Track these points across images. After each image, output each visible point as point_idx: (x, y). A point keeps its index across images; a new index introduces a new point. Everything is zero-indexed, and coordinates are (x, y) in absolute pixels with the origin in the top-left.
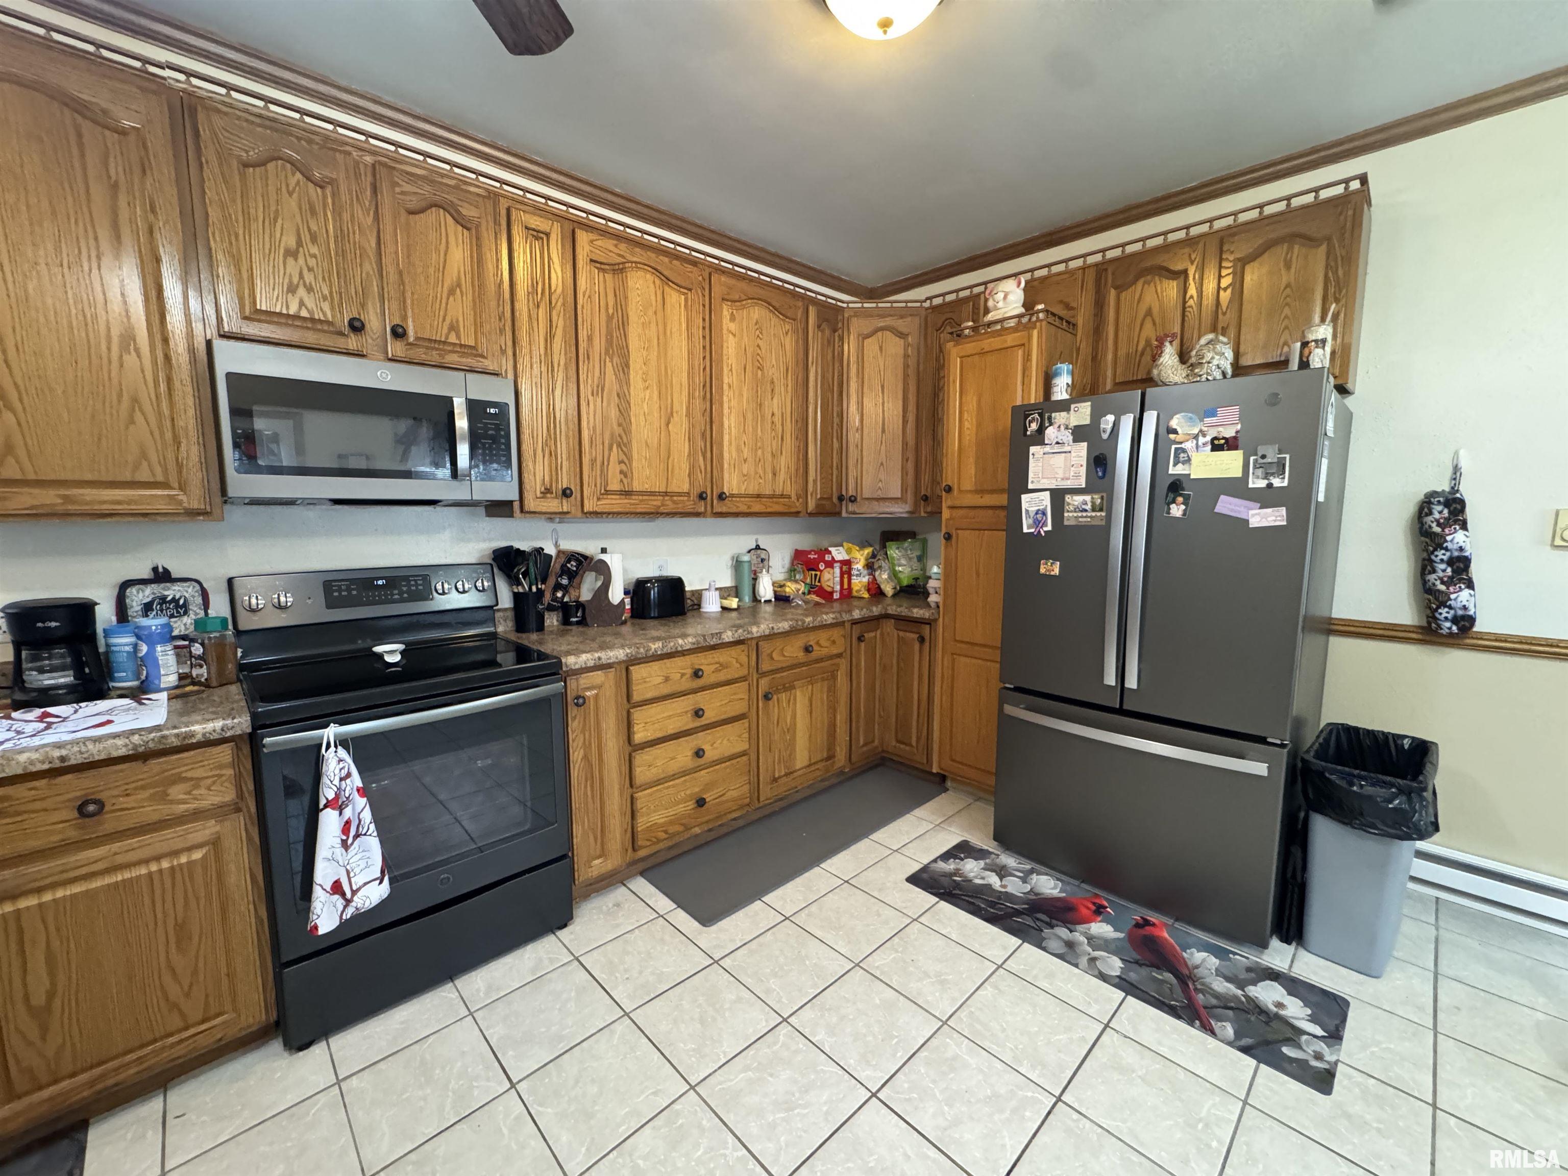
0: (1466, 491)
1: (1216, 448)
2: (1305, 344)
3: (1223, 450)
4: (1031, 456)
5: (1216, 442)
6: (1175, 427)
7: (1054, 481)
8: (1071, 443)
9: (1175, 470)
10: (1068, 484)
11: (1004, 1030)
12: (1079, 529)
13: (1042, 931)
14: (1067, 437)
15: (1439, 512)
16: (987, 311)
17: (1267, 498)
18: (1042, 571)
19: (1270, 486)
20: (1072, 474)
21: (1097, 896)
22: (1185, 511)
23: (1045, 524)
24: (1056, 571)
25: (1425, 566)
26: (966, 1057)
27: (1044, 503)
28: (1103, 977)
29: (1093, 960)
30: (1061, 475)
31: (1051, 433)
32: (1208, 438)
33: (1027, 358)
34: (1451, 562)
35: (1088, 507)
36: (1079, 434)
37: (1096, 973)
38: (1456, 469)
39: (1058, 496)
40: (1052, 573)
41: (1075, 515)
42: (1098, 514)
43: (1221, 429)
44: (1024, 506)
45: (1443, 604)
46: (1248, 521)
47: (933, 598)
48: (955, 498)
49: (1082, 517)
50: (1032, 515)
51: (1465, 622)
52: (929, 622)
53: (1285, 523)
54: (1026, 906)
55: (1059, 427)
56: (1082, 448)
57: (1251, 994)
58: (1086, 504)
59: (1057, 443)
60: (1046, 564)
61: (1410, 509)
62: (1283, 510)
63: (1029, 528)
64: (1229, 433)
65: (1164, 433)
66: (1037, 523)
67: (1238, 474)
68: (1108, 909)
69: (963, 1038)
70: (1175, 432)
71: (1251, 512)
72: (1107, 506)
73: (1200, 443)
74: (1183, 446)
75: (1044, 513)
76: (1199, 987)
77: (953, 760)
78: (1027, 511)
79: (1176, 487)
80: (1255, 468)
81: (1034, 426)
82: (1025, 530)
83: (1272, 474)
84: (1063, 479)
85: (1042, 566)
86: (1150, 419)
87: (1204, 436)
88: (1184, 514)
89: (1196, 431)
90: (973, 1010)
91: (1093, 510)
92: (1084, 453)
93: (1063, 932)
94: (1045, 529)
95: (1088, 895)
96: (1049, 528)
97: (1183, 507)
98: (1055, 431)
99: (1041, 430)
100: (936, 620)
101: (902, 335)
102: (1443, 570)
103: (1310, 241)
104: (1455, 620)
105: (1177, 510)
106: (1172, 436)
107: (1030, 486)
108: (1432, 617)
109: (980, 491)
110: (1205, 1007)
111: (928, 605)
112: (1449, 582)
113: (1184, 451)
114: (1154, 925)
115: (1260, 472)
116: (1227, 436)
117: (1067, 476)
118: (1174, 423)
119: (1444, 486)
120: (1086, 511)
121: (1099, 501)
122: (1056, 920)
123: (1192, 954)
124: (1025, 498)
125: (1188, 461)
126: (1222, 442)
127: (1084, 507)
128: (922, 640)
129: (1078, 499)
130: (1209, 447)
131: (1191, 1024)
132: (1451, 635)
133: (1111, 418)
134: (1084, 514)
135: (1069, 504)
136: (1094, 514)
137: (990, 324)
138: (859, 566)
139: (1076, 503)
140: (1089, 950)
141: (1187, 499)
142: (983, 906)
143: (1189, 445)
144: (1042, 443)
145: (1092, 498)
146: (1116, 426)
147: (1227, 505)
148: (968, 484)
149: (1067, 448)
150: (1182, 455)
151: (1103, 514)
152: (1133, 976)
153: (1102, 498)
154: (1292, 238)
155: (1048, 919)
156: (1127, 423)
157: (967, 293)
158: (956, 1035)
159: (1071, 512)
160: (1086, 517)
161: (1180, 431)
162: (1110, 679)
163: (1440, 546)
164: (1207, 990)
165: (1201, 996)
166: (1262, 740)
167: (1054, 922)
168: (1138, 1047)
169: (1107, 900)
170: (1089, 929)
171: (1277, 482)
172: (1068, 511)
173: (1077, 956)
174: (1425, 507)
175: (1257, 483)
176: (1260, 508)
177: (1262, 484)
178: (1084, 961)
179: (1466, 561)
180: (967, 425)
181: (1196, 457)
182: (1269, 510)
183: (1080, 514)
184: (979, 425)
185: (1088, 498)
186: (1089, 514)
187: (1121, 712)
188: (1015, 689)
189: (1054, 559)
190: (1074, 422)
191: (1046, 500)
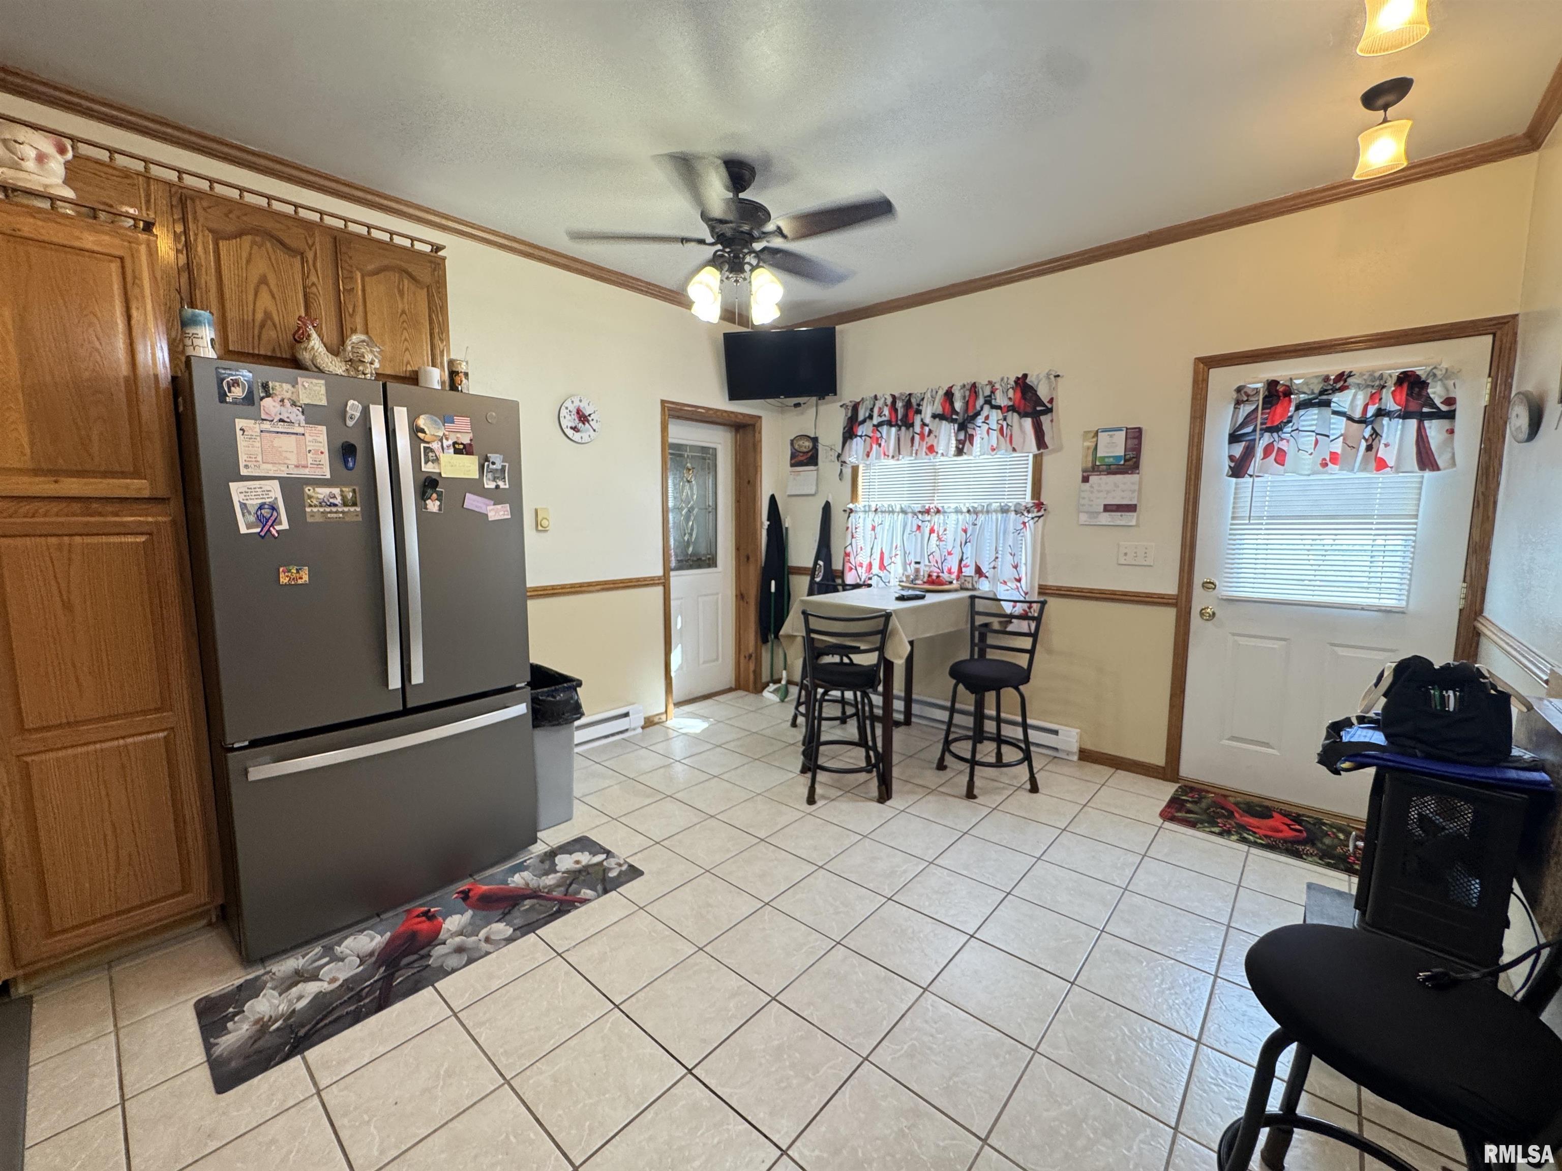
1: (457, 452)
2: (455, 373)
3: (462, 454)
4: (239, 433)
5: (457, 446)
6: (422, 426)
7: (284, 468)
8: (303, 423)
9: (428, 468)
10: (306, 473)
11: (537, 1029)
12: (328, 525)
13: (429, 966)
17: (496, 496)
18: (284, 580)
19: (497, 487)
20: (310, 461)
21: (408, 911)
22: (440, 506)
23: (277, 521)
24: (304, 579)
26: (556, 1068)
27: (272, 494)
28: (510, 940)
29: (487, 940)
30: (293, 460)
32: (450, 442)
33: (132, 280)
35: (338, 501)
36: (312, 414)
37: (504, 943)
39: (293, 487)
40: (300, 582)
41: (322, 510)
42: (352, 509)
43: (459, 435)
44: (236, 499)
46: (487, 515)
49: (331, 512)
50: (253, 511)
53: (509, 517)
54: (382, 969)
55: (282, 401)
56: (320, 432)
57: (563, 870)
58: (334, 497)
59: (281, 420)
60: (289, 571)
62: (507, 507)
63: (249, 526)
64: (466, 440)
65: (415, 431)
66: (262, 521)
67: (476, 476)
68: (432, 910)
69: (534, 1067)
70: (423, 431)
71: (490, 508)
72: (362, 500)
73: (445, 446)
74: (430, 445)
75: (273, 508)
76: (546, 890)
78: (243, 506)
79: (431, 483)
80: (487, 472)
81: (238, 392)
82: (243, 530)
83: (498, 478)
84: (297, 466)
85: (282, 575)
86: (400, 416)
87: (447, 439)
88: (440, 509)
89: (441, 434)
90: (501, 1050)
91: (345, 504)
92: (323, 438)
93: (438, 951)
94: (278, 528)
95: (404, 916)
96: (285, 525)
97: (438, 503)
98: (278, 405)
99: (252, 401)
105: (433, 506)
106: (421, 435)
107: (244, 472)
109: (49, 472)
110: (566, 895)
113: (432, 451)
114: (470, 890)
115: (490, 475)
116: (465, 443)
117: (303, 463)
118: (422, 422)
120: (335, 505)
121: (351, 494)
122: (423, 948)
123: (514, 882)
124: (236, 488)
125: (437, 460)
126: (461, 447)
127: (332, 500)
129: (323, 492)
130: (452, 450)
131: (577, 908)
133: (357, 404)
134: (334, 509)
135: (310, 497)
136: (346, 509)
139: (321, 496)
140: (474, 938)
141: (440, 495)
142: (352, 1008)
143: (435, 446)
145: (342, 491)
146: (366, 413)
147: (473, 502)
149: (301, 430)
150: (430, 454)
151: (358, 509)
152: (518, 922)
153: (354, 491)
154: (401, 271)
155: (415, 957)
156: (377, 414)
158: (528, 1072)
159: (315, 506)
160: (336, 512)
161: (427, 432)
162: (395, 684)
164: (551, 889)
165: (554, 893)
166: (511, 689)
167: (422, 952)
168: (586, 942)
169: (421, 906)
170: (449, 930)
171: (502, 485)
172: (310, 506)
173: (477, 949)
175: (489, 484)
176: (494, 504)
177: (492, 485)
178: (486, 947)
181: (442, 458)
182: (499, 507)
183: (328, 509)
185: (336, 491)
186: (340, 510)
187: (406, 711)
188: (254, 744)
189: (300, 565)
190: (304, 399)
191: (274, 491)
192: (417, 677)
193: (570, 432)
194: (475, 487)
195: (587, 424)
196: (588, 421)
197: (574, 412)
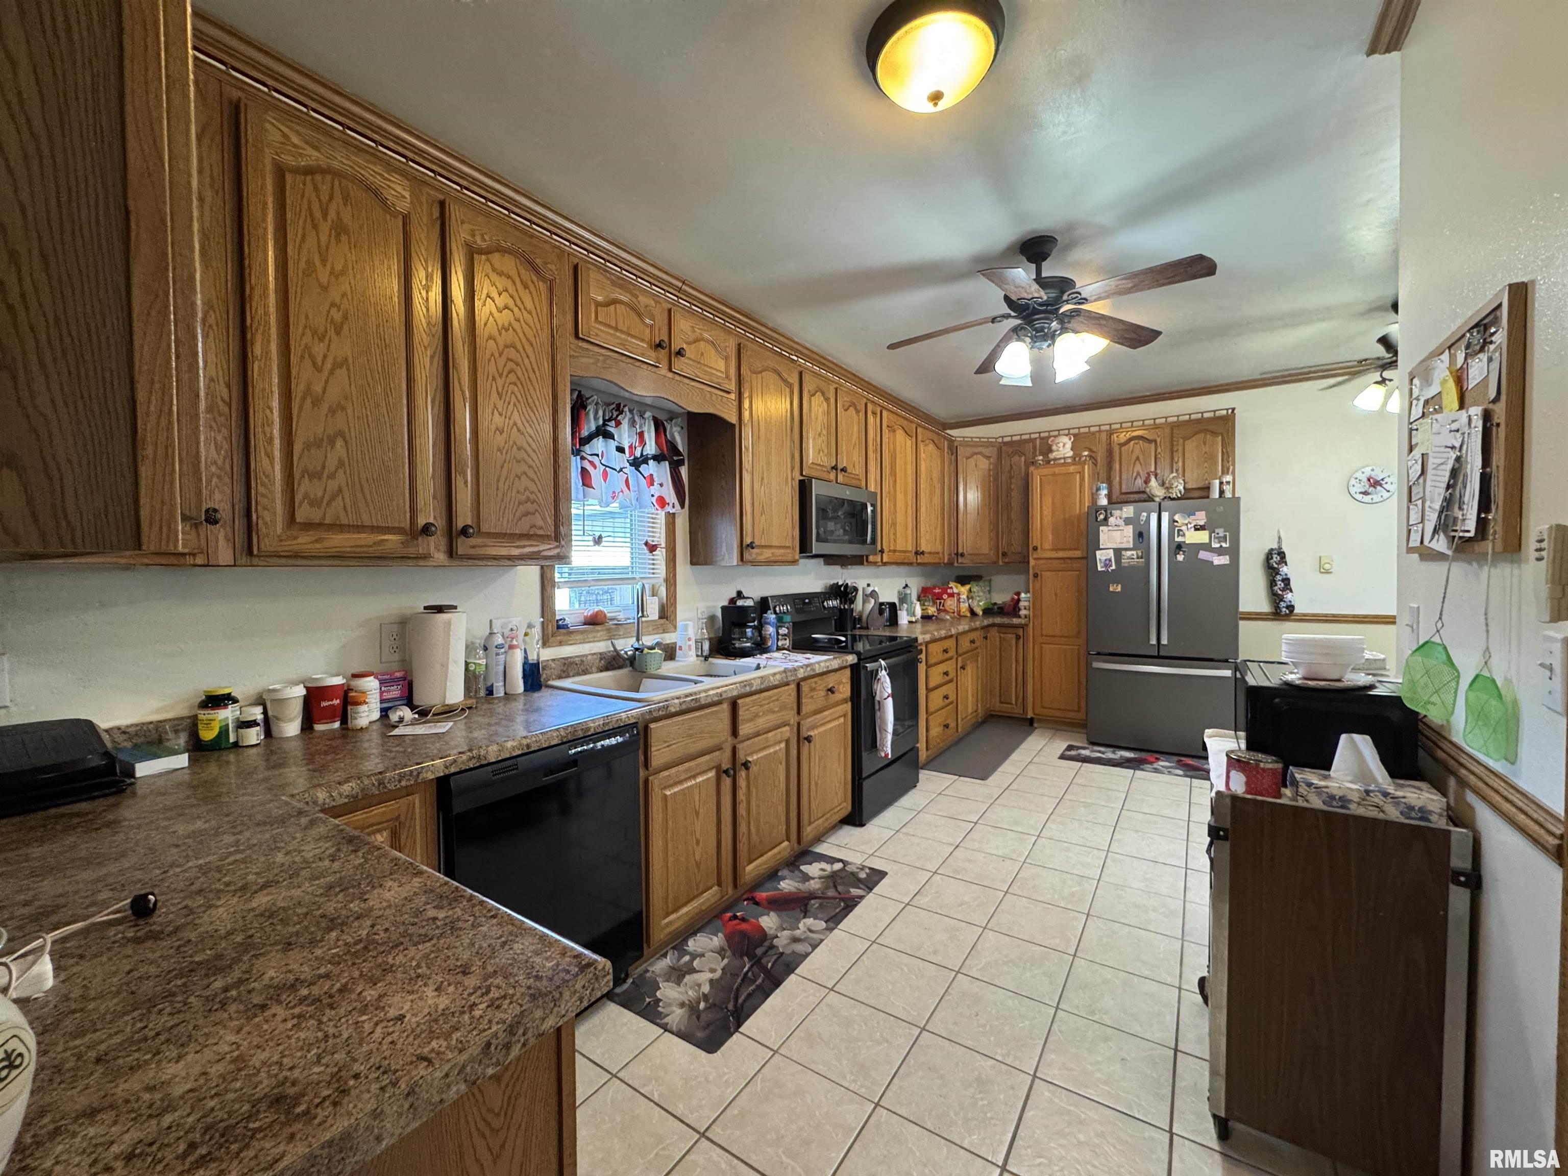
0: (1285, 549)
1: (1196, 529)
2: (1221, 483)
3: (1199, 531)
4: (1101, 532)
5: (1196, 527)
6: (1177, 519)
7: (1115, 545)
8: (1124, 526)
9: (1179, 539)
10: (1124, 546)
12: (1131, 568)
14: (1121, 522)
15: (1276, 558)
16: (1051, 451)
17: (1220, 552)
18: (1111, 589)
19: (1222, 546)
20: (1125, 541)
23: (1111, 566)
24: (1119, 589)
25: (1272, 583)
30: (1119, 541)
31: (1112, 520)
32: (1193, 525)
33: (1082, 479)
34: (1283, 580)
35: (1135, 557)
36: (1128, 521)
38: (1280, 538)
39: (1118, 552)
40: (1117, 591)
41: (1128, 561)
42: (1142, 560)
43: (1198, 521)
44: (1098, 557)
45: (1282, 600)
46: (1213, 562)
47: (1023, 612)
48: (1040, 554)
49: (1132, 561)
50: (1103, 562)
51: (1291, 608)
52: (1022, 626)
53: (1227, 563)
55: (1116, 518)
56: (1130, 528)
58: (1134, 555)
59: (1116, 525)
60: (1114, 586)
61: (1262, 557)
62: (1227, 557)
63: (1101, 568)
64: (1202, 523)
65: (1173, 522)
66: (1106, 565)
67: (1207, 541)
68: (1161, 758)
70: (1177, 522)
71: (1213, 558)
72: (1146, 555)
73: (1189, 527)
74: (1181, 528)
75: (1110, 560)
77: (1043, 707)
78: (1099, 559)
79: (1179, 547)
80: (1214, 538)
81: (1102, 517)
82: (1099, 569)
83: (1221, 541)
84: (1120, 543)
85: (1111, 587)
86: (1165, 516)
87: (1191, 524)
88: (1184, 560)
89: (1187, 522)
91: (1139, 558)
92: (1131, 531)
94: (1112, 568)
95: (1149, 755)
96: (1114, 567)
97: (1183, 557)
98: (1114, 520)
99: (1106, 519)
100: (1027, 625)
101: (988, 458)
102: (1280, 585)
103: (1214, 434)
104: (1287, 607)
105: (1180, 558)
106: (1176, 524)
107: (1101, 547)
108: (1277, 607)
109: (1056, 550)
111: (1019, 617)
112: (1283, 590)
113: (1182, 530)
115: (1216, 540)
117: (1123, 542)
118: (1176, 517)
119: (1275, 546)
120: (1133, 559)
121: (1141, 553)
124: (1098, 553)
125: (1184, 535)
126: (1199, 527)
127: (1133, 557)
128: (1018, 638)
129: (1129, 553)
130: (1193, 529)
132: (1286, 615)
133: (1145, 514)
135: (1124, 556)
136: (1139, 560)
137: (1055, 459)
138: (964, 597)
139: (1128, 555)
141: (1184, 552)
143: (1184, 528)
144: (1107, 525)
145: (1138, 552)
146: (1148, 518)
147: (1203, 555)
148: (1047, 546)
149: (1121, 529)
150: (1181, 532)
151: (1144, 560)
153: (1143, 552)
154: (1206, 431)
156: (1154, 517)
157: (1027, 437)
159: (1126, 559)
160: (1135, 561)
161: (1180, 522)
162: (1154, 641)
163: (1277, 574)
166: (1227, 661)
167: (1141, 763)
171: (1224, 545)
172: (1124, 559)
174: (1269, 555)
175: (1215, 545)
176: (1218, 556)
177: (1217, 545)
179: (1288, 580)
180: (1045, 513)
181: (1187, 533)
182: (1222, 557)
184: (1053, 513)
185: (1135, 552)
187: (1159, 657)
188: (1099, 654)
189: (1118, 583)
190: (1124, 516)
191: (1111, 554)
192: (1164, 641)
193: (1359, 497)
194: (1207, 547)
195: (1379, 488)
196: (1381, 485)
197: (1365, 480)
